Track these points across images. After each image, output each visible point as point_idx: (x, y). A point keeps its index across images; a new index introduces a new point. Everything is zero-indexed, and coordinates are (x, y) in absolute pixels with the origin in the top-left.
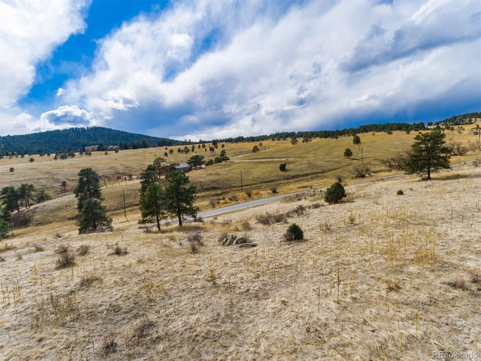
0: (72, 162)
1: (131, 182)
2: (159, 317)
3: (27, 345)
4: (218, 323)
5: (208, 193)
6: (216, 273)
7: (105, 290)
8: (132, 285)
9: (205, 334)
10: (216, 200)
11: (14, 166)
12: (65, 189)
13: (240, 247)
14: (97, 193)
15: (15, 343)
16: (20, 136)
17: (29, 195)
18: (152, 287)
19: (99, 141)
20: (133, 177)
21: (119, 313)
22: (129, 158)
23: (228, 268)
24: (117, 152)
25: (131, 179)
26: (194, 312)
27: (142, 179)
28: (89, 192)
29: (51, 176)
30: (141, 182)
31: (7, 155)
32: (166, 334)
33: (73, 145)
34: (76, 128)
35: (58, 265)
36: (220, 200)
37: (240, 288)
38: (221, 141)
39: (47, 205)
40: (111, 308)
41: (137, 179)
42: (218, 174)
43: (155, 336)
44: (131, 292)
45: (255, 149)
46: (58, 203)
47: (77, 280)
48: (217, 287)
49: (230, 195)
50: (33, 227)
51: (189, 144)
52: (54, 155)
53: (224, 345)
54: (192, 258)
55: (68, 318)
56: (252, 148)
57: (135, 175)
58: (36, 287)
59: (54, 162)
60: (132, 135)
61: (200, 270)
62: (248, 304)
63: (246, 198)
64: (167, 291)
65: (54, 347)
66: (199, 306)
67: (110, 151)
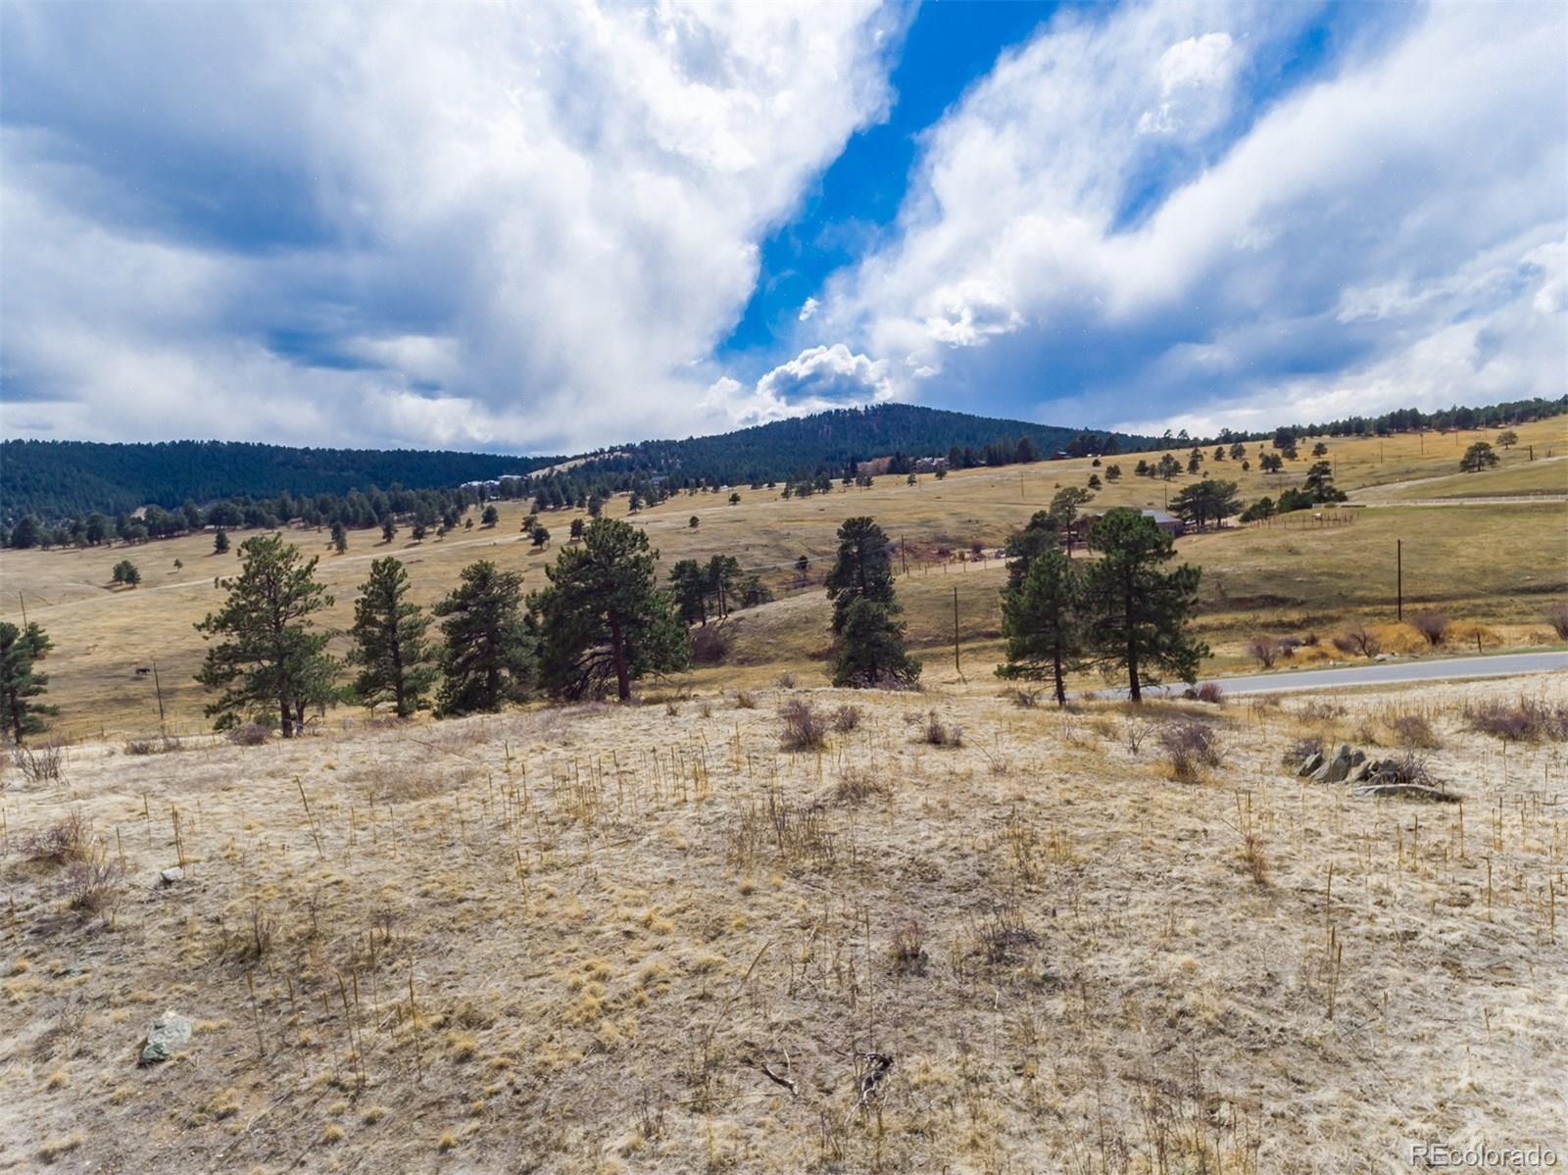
0: (823, 505)
1: (980, 566)
2: (1051, 927)
3: (719, 894)
4: (1271, 1003)
5: (1244, 616)
6: (1269, 853)
7: (899, 821)
8: (973, 825)
9: (1217, 1016)
10: (1280, 643)
11: (701, 513)
12: (805, 579)
13: (1381, 792)
14: (882, 590)
15: (696, 882)
16: (712, 438)
17: (728, 585)
18: (1034, 842)
19: (894, 446)
20: (984, 552)
21: (935, 884)
22: (976, 495)
23: (1319, 847)
24: (941, 475)
25: (978, 556)
26: (1179, 945)
27: (1013, 555)
28: (863, 585)
29: (775, 540)
30: (1010, 566)
31: (686, 485)
32: (1076, 977)
33: (827, 459)
34: (837, 411)
35: (787, 742)
36: (1296, 644)
37: (1371, 918)
38: (1313, 431)
39: (763, 614)
40: (913, 868)
41: (997, 557)
42: (1292, 551)
43: (1039, 971)
44: (970, 841)
45: (1478, 459)
46: (787, 610)
47: (830, 783)
48: (1271, 894)
49: (1341, 632)
50: (732, 668)
51: (1178, 448)
52: (782, 486)
53: (1290, 1073)
54: (1177, 793)
55: (808, 863)
56: (1460, 455)
57: (991, 547)
58: (738, 780)
59: (782, 502)
60: (988, 424)
61: (1205, 831)
62: (1409, 980)
63: (1416, 645)
64: (1082, 866)
65: (777, 917)
66: (1195, 932)
67: (921, 472)
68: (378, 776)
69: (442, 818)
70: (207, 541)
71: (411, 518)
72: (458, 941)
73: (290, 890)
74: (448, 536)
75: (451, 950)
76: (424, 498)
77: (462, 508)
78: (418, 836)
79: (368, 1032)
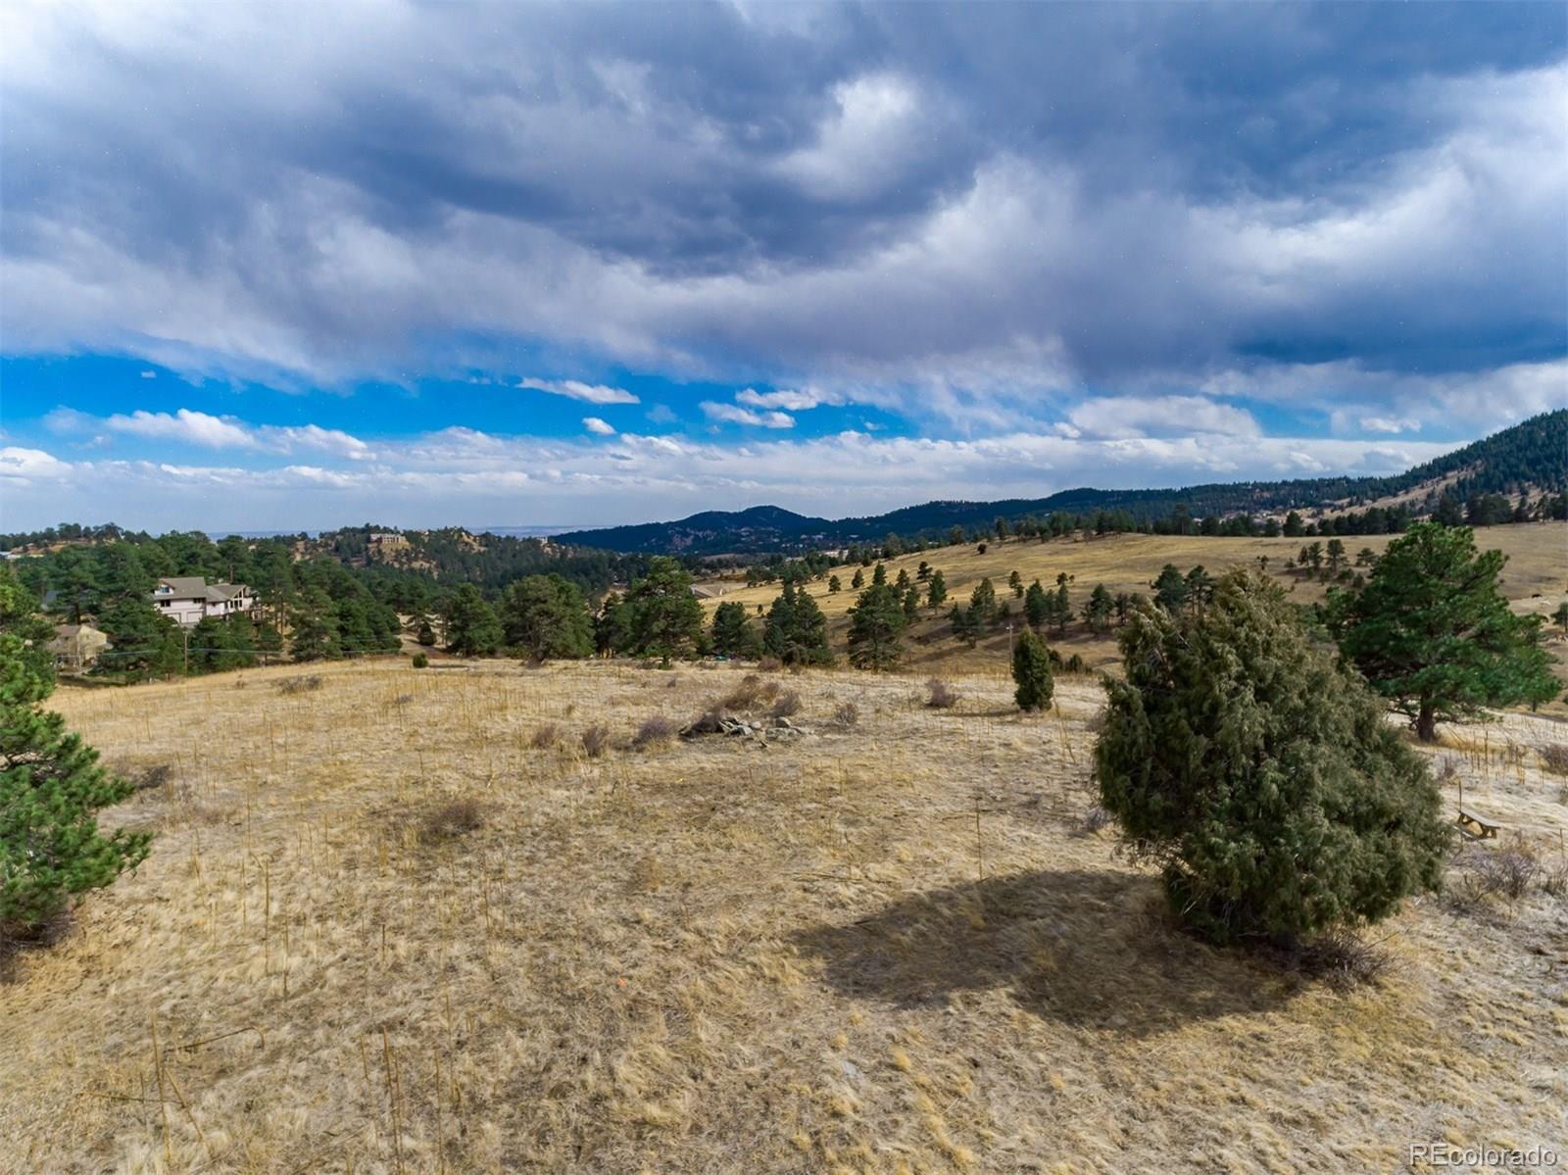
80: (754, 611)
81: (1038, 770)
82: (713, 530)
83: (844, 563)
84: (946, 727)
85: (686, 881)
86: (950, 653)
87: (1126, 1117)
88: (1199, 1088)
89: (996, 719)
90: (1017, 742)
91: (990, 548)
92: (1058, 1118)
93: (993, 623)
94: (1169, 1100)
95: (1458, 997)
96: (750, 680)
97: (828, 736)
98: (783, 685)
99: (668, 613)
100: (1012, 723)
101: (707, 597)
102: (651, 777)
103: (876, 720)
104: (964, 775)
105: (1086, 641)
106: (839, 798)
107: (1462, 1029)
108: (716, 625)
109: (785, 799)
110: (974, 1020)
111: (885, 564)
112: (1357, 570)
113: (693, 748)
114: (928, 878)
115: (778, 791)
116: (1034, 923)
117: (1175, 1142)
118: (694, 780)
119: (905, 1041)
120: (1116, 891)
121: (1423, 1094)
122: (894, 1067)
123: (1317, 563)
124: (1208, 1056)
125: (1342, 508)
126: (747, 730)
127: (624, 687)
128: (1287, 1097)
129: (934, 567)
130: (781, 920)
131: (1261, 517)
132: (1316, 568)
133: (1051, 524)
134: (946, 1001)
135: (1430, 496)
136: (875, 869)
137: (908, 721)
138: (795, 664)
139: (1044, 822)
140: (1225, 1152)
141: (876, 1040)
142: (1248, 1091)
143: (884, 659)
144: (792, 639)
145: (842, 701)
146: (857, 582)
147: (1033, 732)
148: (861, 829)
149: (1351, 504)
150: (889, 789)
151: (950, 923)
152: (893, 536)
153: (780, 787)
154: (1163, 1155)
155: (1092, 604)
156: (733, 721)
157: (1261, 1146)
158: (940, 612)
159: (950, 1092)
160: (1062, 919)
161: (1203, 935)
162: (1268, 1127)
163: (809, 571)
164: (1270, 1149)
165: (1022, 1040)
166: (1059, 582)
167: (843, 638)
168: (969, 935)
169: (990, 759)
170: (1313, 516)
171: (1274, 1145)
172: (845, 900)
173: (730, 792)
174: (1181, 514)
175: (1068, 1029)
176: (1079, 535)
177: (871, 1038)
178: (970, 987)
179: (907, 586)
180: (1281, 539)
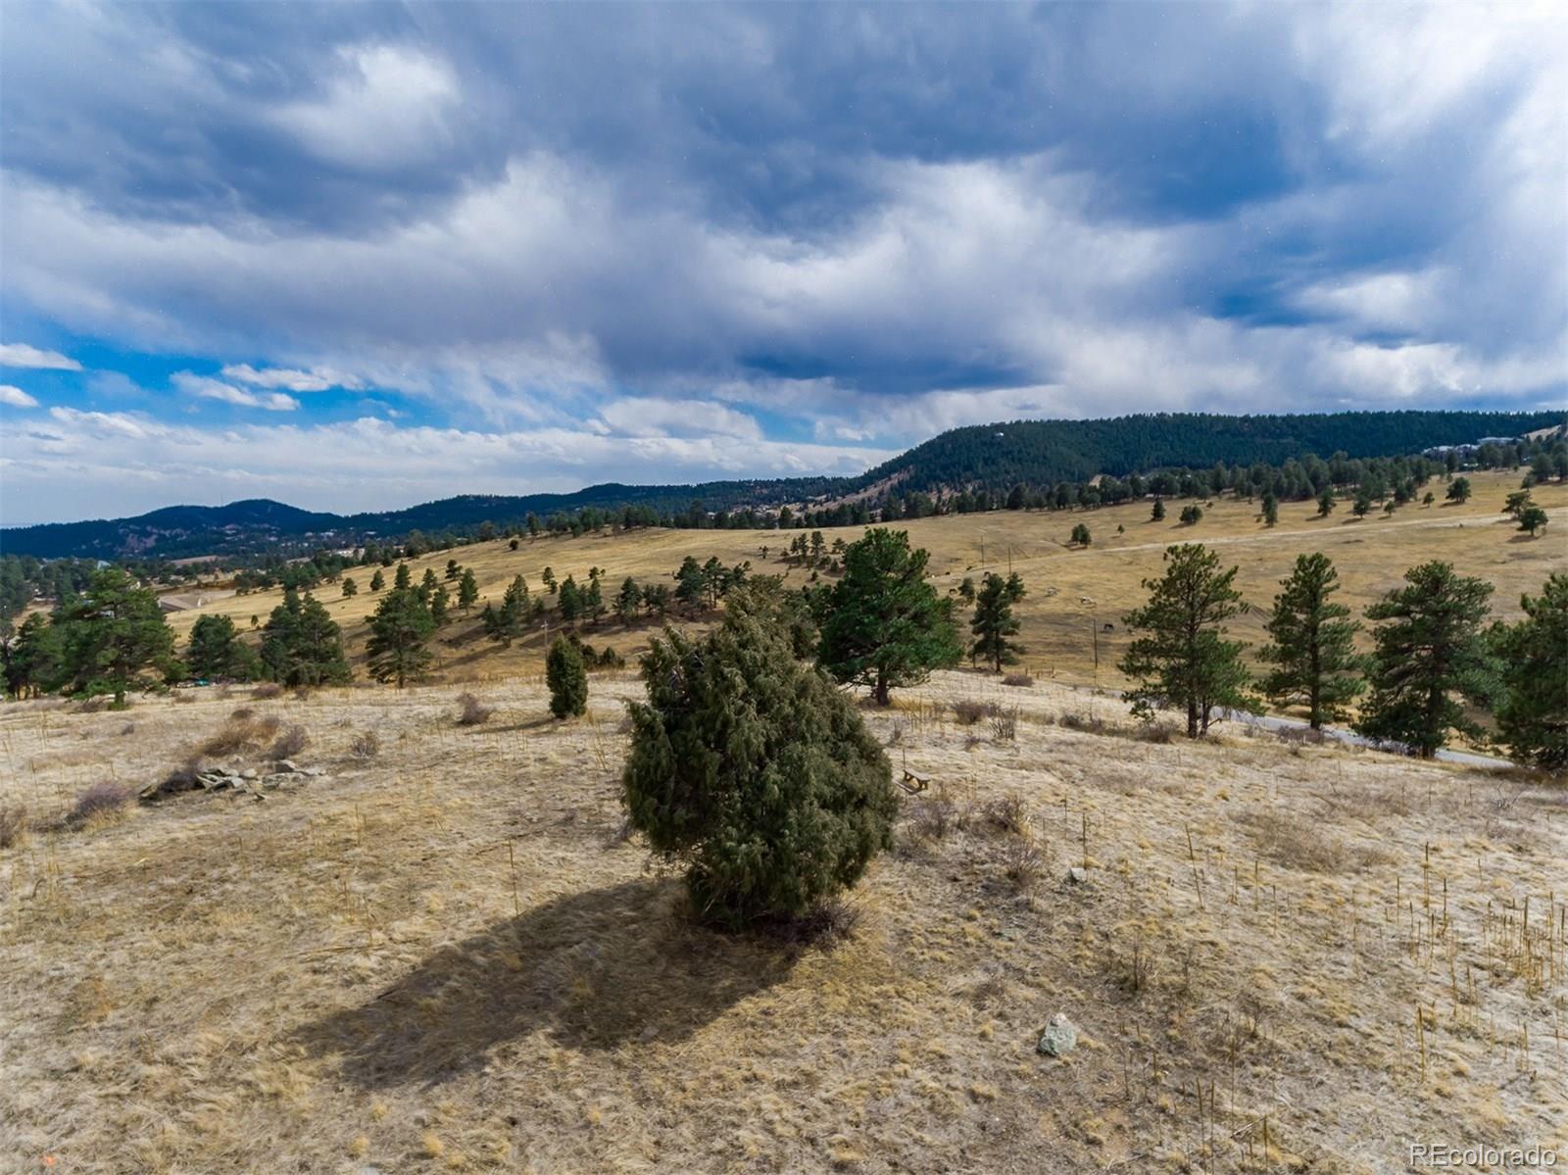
68: (1270, 823)
69: (1334, 905)
70: (1146, 509)
71: (1354, 491)
72: (1331, 1076)
73: (1169, 932)
74: (1398, 513)
75: (1321, 1083)
76: (1372, 469)
77: (1421, 480)
78: (1302, 920)
79: (1222, 1132)
80: (246, 624)
81: (574, 783)
82: (186, 528)
83: (360, 564)
84: (480, 747)
85: (149, 996)
86: (484, 653)
87: (658, 1128)
88: (719, 1077)
89: (532, 731)
90: (553, 756)
91: (522, 544)
92: (596, 1152)
93: (528, 621)
94: (694, 1098)
95: (906, 932)
96: (242, 714)
97: (343, 774)
98: (285, 716)
99: (120, 639)
100: (548, 733)
101: (179, 609)
102: (96, 863)
103: (401, 747)
104: (499, 799)
105: (617, 632)
106: (358, 850)
107: (907, 960)
108: (194, 643)
109: (288, 863)
110: (512, 1074)
111: (408, 562)
112: (832, 557)
113: (161, 813)
114: (461, 925)
115: (280, 854)
116: (571, 951)
117: (699, 1139)
118: (160, 857)
119: (437, 1121)
120: (647, 898)
121: (884, 1026)
122: (425, 1156)
123: (804, 551)
124: (727, 1043)
125: (821, 503)
126: (237, 782)
127: (54, 742)
128: (789, 1062)
129: (464, 566)
130: (284, 1016)
131: (763, 510)
132: (804, 556)
133: (582, 519)
134: (483, 1061)
135: (881, 493)
136: (401, 928)
137: (438, 745)
138: (303, 687)
139: (580, 839)
140: (741, 1133)
141: (403, 1131)
142: (759, 1067)
143: (411, 669)
144: (298, 654)
145: (359, 729)
146: (376, 584)
147: (567, 741)
148: (384, 883)
149: (827, 500)
150: (417, 828)
151: (485, 972)
152: (417, 533)
153: (281, 848)
154: (690, 1155)
155: (623, 596)
156: (219, 773)
157: (769, 1117)
158: (472, 613)
159: (486, 1163)
160: (597, 939)
161: (720, 927)
162: (774, 1096)
163: (317, 572)
164: (777, 1117)
165: (560, 1079)
166: (591, 576)
167: (361, 647)
168: (505, 980)
169: (526, 777)
170: (800, 510)
171: (779, 1111)
172: (364, 973)
173: (214, 865)
174: (697, 510)
175: (603, 1054)
176: (608, 529)
177: (397, 1129)
178: (506, 1038)
179: (435, 586)
180: (777, 531)
